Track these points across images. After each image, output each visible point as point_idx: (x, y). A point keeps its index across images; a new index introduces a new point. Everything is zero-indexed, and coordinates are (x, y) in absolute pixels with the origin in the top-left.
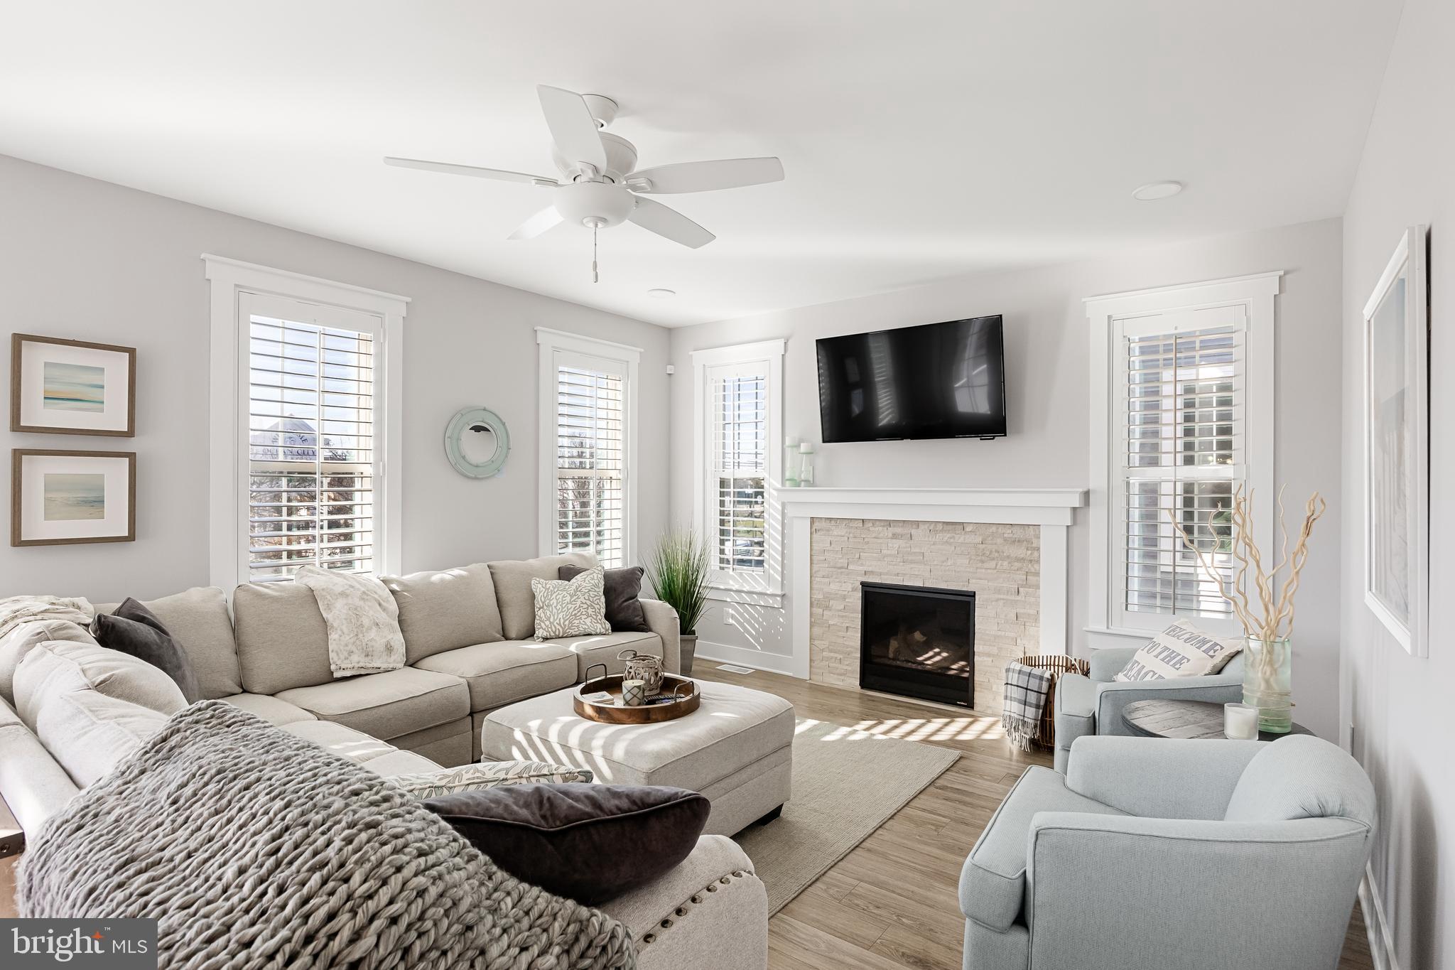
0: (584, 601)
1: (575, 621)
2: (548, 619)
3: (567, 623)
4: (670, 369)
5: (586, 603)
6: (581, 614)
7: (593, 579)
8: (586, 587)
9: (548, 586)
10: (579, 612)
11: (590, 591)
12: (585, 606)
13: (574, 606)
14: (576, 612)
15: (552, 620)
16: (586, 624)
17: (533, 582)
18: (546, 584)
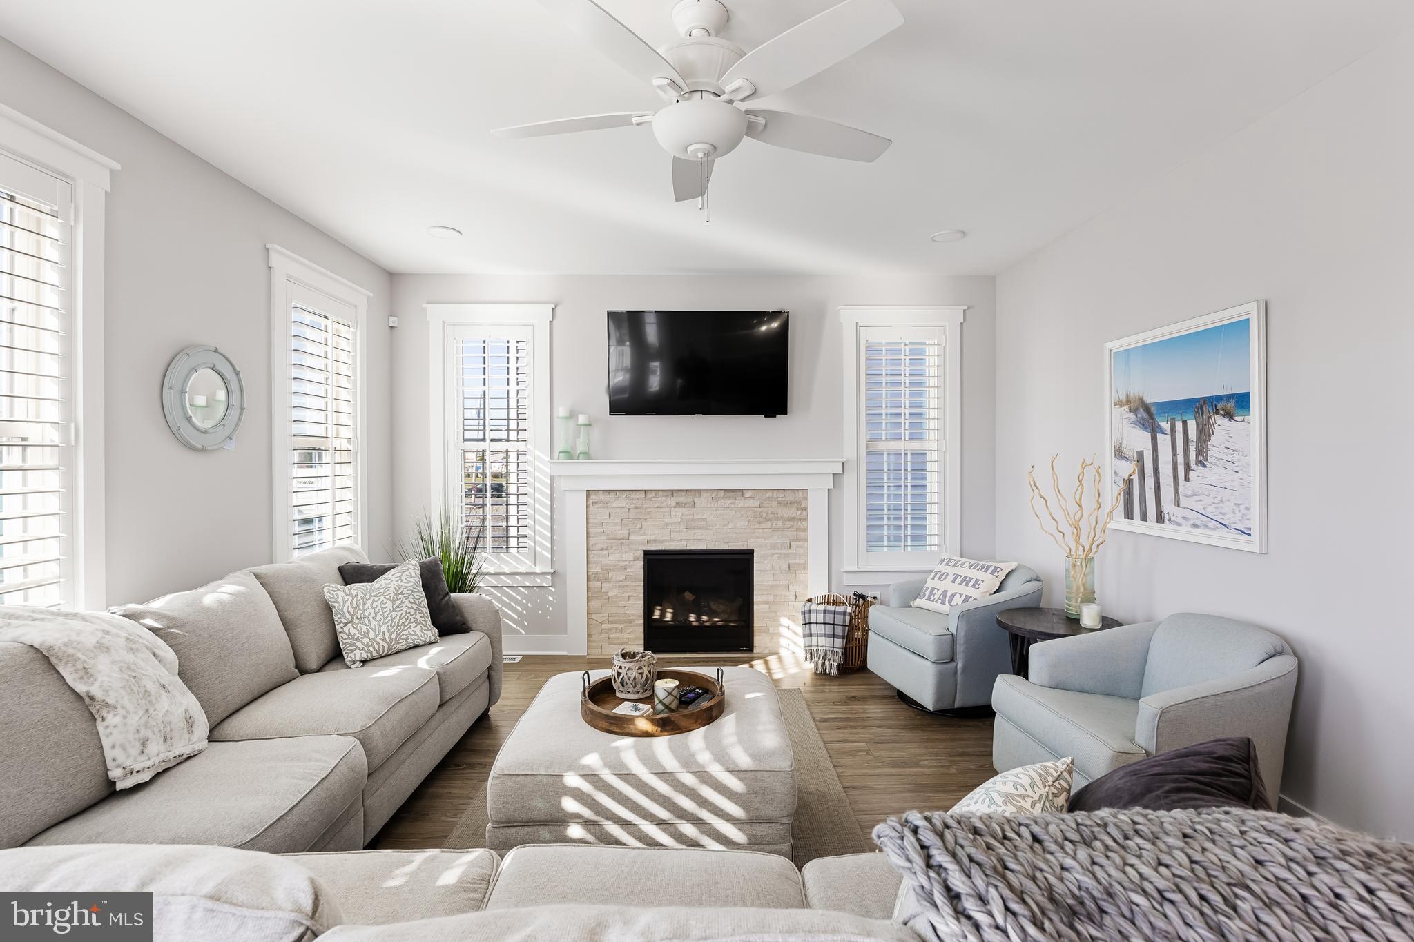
0: (410, 606)
1: (404, 632)
2: (367, 635)
3: (393, 636)
4: (393, 321)
5: (412, 608)
6: (410, 623)
7: (411, 577)
8: (406, 587)
9: (354, 593)
10: (406, 620)
11: (413, 591)
12: (412, 611)
13: (399, 614)
14: (403, 620)
15: (372, 635)
16: (416, 634)
17: (326, 590)
18: (350, 590)
